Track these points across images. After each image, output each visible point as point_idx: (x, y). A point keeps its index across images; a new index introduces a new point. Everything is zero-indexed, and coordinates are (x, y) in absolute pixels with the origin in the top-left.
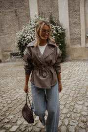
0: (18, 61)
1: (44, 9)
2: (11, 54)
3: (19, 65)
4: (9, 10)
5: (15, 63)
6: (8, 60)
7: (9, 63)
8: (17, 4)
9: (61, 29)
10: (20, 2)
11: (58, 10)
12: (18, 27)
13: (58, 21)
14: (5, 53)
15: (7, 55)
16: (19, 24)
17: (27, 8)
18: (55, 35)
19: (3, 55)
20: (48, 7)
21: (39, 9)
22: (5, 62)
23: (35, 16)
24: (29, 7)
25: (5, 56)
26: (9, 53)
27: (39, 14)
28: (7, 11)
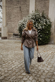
0: (18, 39)
1: (39, 8)
2: (14, 34)
3: (18, 43)
4: (16, 6)
5: (15, 41)
6: (11, 38)
7: (12, 40)
8: (22, 3)
9: (49, 22)
10: (24, 2)
11: (48, 9)
12: (20, 18)
13: (48, 16)
14: (10, 33)
15: (11, 35)
16: (21, 15)
17: (28, 6)
18: (44, 25)
19: (9, 34)
20: (42, 6)
21: (35, 8)
22: (9, 39)
23: (33, 12)
24: (29, 5)
25: (9, 35)
26: (12, 34)
27: (36, 11)
28: (15, 7)
